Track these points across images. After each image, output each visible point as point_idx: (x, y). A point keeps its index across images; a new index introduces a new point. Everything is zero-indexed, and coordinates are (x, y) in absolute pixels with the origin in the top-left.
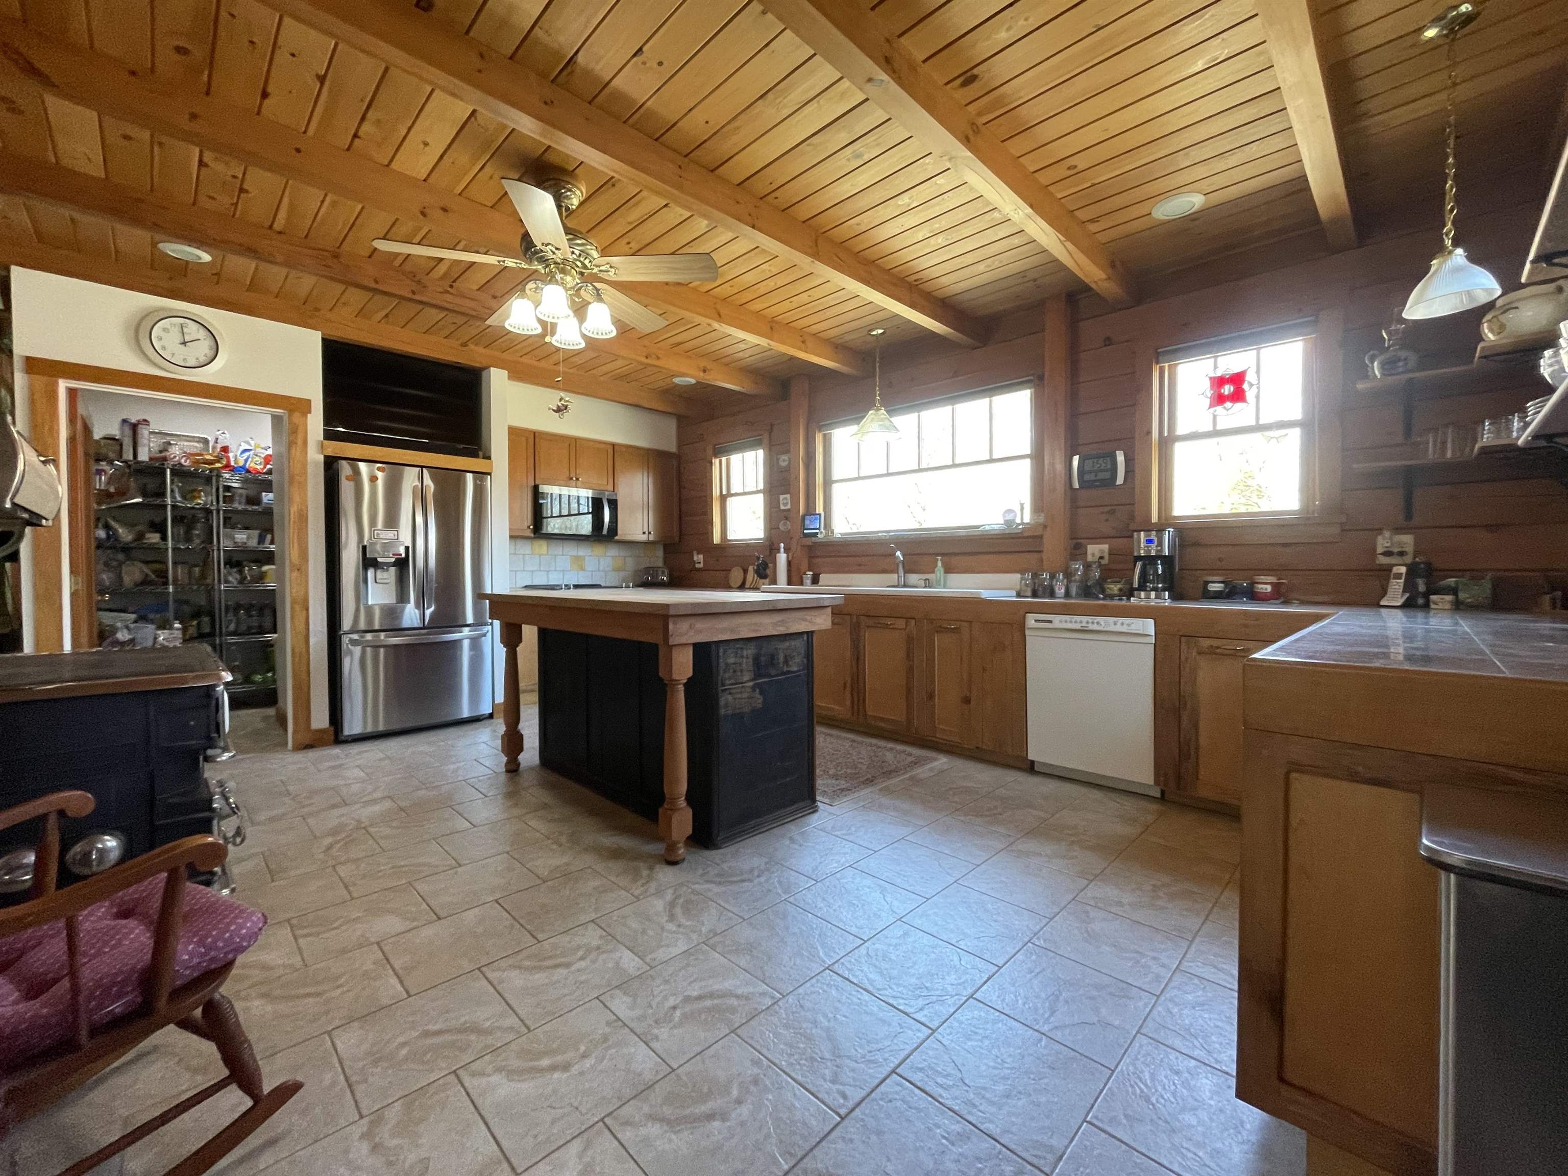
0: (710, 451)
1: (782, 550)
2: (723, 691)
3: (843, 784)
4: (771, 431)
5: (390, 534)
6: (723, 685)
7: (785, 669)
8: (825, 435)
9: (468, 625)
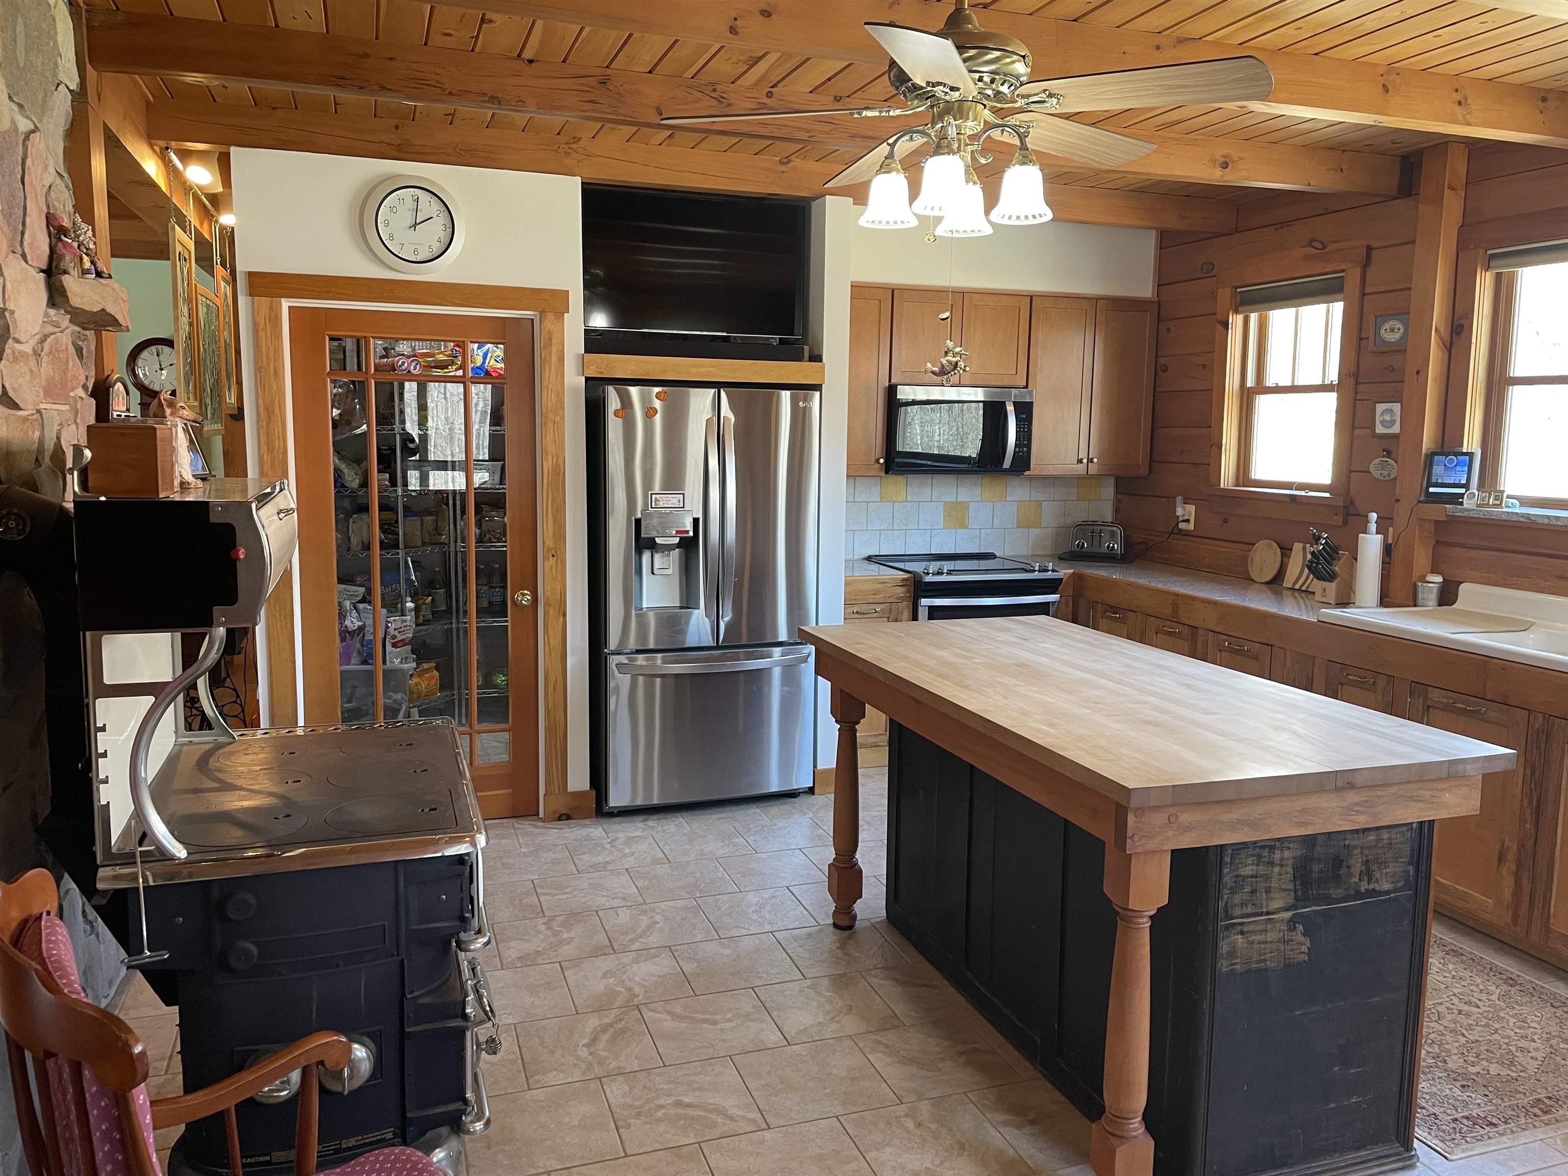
0: (1224, 295)
1: (1373, 527)
2: (1227, 928)
3: (1478, 1104)
4: (1366, 264)
5: (672, 500)
6: (1229, 917)
7: (1364, 886)
8: (1498, 276)
9: (780, 644)
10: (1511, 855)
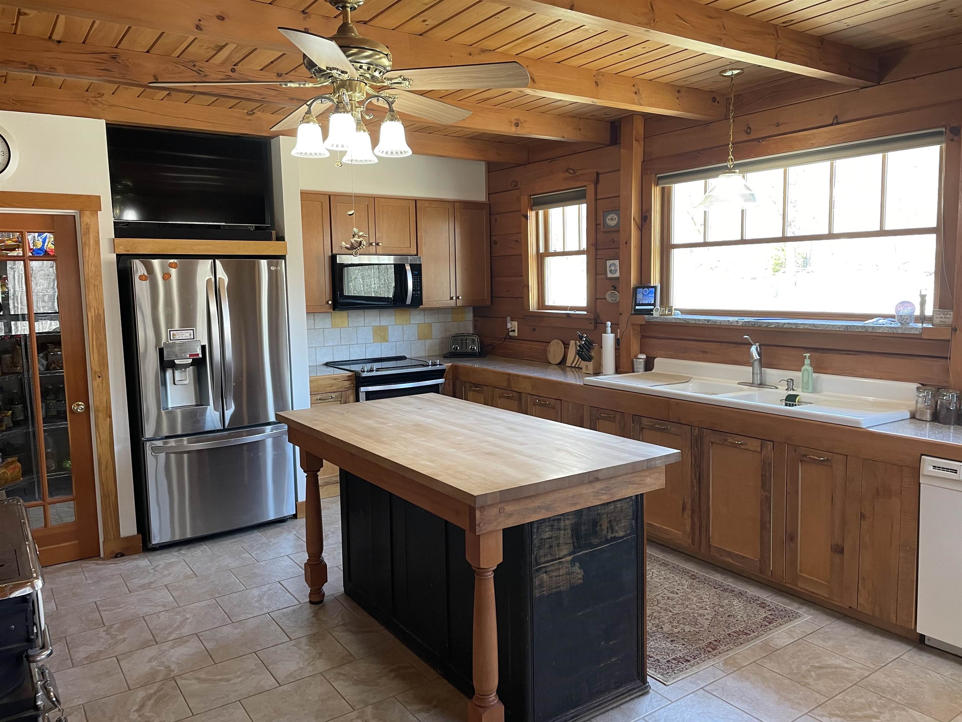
0: (524, 200)
1: (609, 329)
2: (537, 570)
4: (597, 182)
5: (186, 334)
6: (538, 564)
7: (610, 536)
9: (269, 424)
10: (688, 506)
